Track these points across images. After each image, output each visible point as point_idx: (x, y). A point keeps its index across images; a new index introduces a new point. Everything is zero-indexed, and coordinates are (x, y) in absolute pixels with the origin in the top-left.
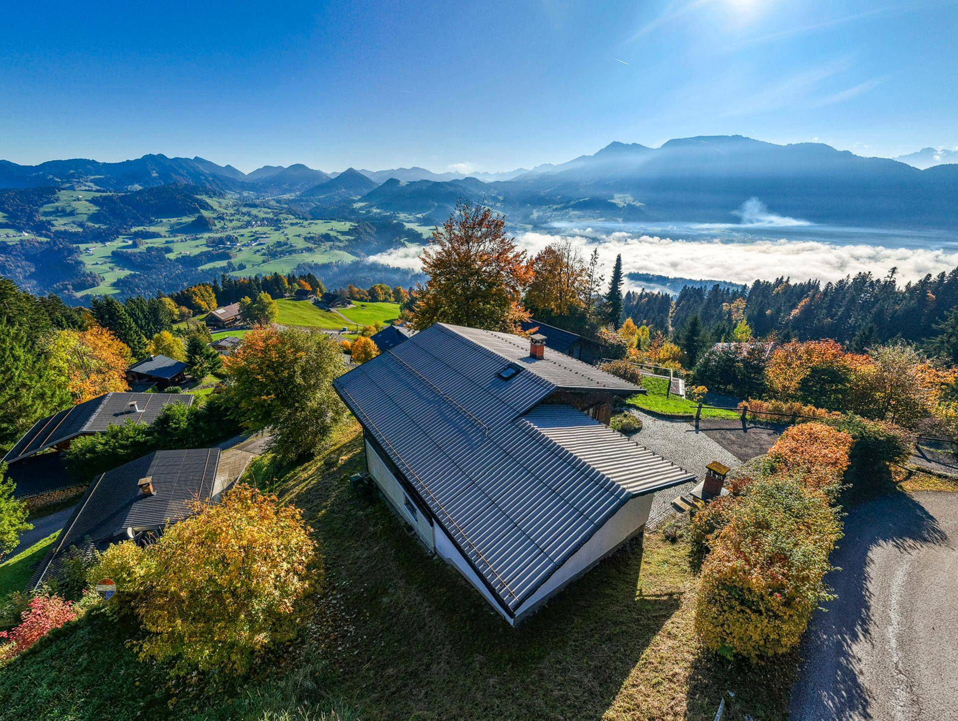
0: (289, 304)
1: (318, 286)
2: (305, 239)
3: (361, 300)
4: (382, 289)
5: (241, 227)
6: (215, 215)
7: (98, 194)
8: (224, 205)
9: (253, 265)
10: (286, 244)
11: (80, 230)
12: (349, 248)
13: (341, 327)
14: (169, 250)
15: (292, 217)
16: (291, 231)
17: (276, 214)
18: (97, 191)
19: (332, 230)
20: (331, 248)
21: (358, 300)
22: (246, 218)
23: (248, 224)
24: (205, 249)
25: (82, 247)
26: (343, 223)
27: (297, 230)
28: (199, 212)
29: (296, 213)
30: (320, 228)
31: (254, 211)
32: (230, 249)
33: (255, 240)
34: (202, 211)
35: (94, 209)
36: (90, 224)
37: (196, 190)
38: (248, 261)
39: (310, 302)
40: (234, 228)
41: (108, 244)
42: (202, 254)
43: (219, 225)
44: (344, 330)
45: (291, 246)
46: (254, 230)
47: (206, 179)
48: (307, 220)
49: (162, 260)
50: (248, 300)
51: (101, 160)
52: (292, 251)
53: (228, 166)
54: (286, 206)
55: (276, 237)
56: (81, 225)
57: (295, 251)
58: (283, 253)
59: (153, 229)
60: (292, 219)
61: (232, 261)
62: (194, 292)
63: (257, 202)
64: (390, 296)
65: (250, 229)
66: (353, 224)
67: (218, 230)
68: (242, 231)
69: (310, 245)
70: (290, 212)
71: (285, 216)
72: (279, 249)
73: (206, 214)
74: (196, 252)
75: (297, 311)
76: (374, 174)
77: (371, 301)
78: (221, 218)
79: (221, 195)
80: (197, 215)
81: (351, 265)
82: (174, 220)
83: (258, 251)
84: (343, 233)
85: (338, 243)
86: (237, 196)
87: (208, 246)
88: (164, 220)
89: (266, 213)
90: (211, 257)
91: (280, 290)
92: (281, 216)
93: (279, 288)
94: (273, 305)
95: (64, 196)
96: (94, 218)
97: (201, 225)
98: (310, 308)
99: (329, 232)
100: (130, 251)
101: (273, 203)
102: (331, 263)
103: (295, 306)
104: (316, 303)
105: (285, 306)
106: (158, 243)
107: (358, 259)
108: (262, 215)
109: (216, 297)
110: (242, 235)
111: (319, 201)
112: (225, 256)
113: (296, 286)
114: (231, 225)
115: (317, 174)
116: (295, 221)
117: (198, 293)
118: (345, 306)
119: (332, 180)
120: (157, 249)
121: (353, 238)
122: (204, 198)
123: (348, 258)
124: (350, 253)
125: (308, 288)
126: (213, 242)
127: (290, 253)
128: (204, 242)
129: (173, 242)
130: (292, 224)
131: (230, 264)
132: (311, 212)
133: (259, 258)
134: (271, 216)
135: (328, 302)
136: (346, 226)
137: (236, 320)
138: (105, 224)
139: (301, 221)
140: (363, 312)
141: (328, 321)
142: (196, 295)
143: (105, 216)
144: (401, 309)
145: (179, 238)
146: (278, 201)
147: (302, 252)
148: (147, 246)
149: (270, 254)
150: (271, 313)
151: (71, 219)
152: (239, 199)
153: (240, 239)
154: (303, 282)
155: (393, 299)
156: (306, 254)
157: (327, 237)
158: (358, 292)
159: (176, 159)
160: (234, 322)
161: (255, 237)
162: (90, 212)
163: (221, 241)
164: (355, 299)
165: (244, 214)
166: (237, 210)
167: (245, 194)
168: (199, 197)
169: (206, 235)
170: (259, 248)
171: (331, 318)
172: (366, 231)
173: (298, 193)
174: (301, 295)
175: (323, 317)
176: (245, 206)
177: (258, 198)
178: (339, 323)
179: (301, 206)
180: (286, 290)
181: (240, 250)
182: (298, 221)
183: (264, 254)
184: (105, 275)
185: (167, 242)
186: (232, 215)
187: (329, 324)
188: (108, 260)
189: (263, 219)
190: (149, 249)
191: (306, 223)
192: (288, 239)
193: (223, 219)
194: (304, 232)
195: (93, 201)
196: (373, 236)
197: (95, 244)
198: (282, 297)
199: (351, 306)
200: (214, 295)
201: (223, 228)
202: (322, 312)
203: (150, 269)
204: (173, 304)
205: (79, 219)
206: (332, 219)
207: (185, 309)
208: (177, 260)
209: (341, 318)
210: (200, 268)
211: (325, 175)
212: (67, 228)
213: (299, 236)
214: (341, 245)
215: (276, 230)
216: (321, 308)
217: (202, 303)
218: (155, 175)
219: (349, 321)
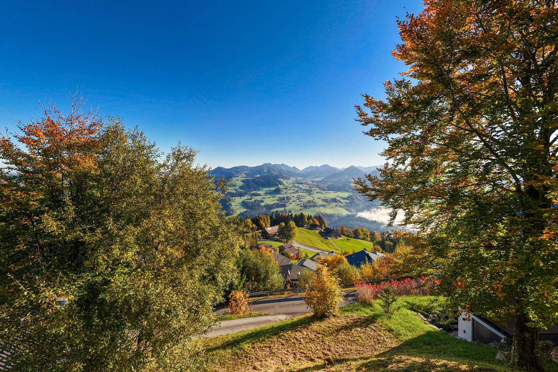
0: (306, 231)
1: (324, 223)
2: (323, 200)
3: (348, 236)
4: (362, 231)
5: (294, 193)
6: (284, 187)
7: (245, 178)
8: (288, 183)
9: (295, 211)
10: (312, 202)
11: (235, 192)
12: (347, 207)
13: (331, 250)
14: (262, 201)
15: (318, 189)
16: (316, 196)
17: (310, 188)
18: (245, 177)
19: (338, 196)
20: (336, 206)
21: (346, 236)
22: (297, 189)
23: (297, 191)
24: (276, 202)
25: (234, 198)
26: (344, 193)
27: (319, 195)
28: (278, 185)
29: (320, 187)
30: (332, 195)
31: (301, 186)
32: (286, 202)
33: (298, 199)
34: (279, 185)
35: (242, 184)
36: (239, 190)
37: (278, 177)
38: (293, 209)
39: (317, 232)
40: (290, 193)
41: (242, 198)
42: (275, 204)
43: (284, 191)
44: (332, 252)
45: (315, 203)
46: (299, 194)
47: (284, 173)
48: (325, 191)
49: (259, 205)
50: (283, 224)
51: (249, 166)
52: (315, 206)
53: (294, 167)
54: (316, 184)
55: (308, 198)
56: (236, 190)
57: (316, 206)
58: (310, 206)
59: (259, 192)
60: (318, 190)
61: (286, 208)
62: (261, 218)
63: (303, 182)
64: (367, 236)
65: (297, 194)
66: (350, 194)
67: (283, 194)
68: (294, 195)
69: (325, 203)
70: (317, 186)
71: (314, 188)
72: (309, 204)
73: (280, 186)
74: (272, 203)
75: (309, 236)
76: (364, 168)
77: (354, 238)
78: (286, 189)
79: (288, 179)
80: (277, 187)
81: (345, 216)
82: (268, 189)
83: (299, 204)
84: (344, 199)
85: (340, 204)
86: (295, 179)
87: (278, 201)
88: (264, 189)
89: (306, 187)
90: (278, 206)
91: (302, 222)
92: (313, 189)
93: (302, 221)
94: (296, 229)
95: (234, 179)
96: (241, 188)
97: (278, 191)
98: (316, 235)
99: (336, 198)
100: (248, 201)
101: (310, 182)
102: (335, 214)
103: (308, 232)
104: (320, 233)
105: (303, 231)
106: (259, 198)
107: (350, 213)
108: (304, 188)
109: (271, 222)
110: (293, 197)
111: (333, 181)
112: (284, 206)
113: (311, 222)
114: (289, 192)
115: (334, 169)
116: (319, 191)
117: (263, 218)
118: (337, 238)
119: (341, 172)
120: (258, 201)
121: (349, 201)
122: (282, 180)
123: (344, 212)
124: (347, 210)
125: (318, 223)
126: (281, 199)
127: (314, 206)
128: (276, 198)
129: (265, 198)
130: (317, 193)
131: (285, 210)
132: (328, 187)
133: (298, 208)
134: (308, 188)
135: (327, 233)
136: (346, 195)
137: (275, 235)
138: (244, 190)
139: (322, 191)
140: (348, 243)
141: (324, 245)
142: (262, 219)
143: (245, 187)
144: (374, 245)
145: (267, 197)
146: (313, 182)
147: (320, 207)
148: (255, 199)
149: (304, 206)
150: (294, 234)
151: (234, 188)
152: (295, 180)
153: (292, 198)
154: (315, 220)
155: (369, 239)
156: (321, 208)
157: (334, 200)
158: (346, 231)
159: (275, 165)
160: (274, 236)
161: (299, 198)
162: (240, 185)
163: (284, 198)
164: (344, 235)
165: (296, 187)
166: (294, 185)
167: (299, 178)
168: (279, 179)
169: (278, 196)
170: (300, 203)
171: (327, 244)
172: (357, 198)
173: (323, 178)
174: (313, 227)
175: (322, 242)
176: (297, 183)
177: (304, 180)
178: (330, 248)
179: (323, 184)
180: (305, 223)
181: (291, 203)
182: (321, 191)
183: (301, 206)
184: (237, 211)
185: (263, 198)
186: (291, 187)
187: (325, 247)
188: (240, 204)
189: (304, 189)
190: (255, 201)
191: (324, 192)
192: (314, 199)
193: (287, 189)
194: (322, 196)
195: (243, 181)
196: (361, 201)
197: (238, 198)
198: (303, 226)
199: (340, 238)
200: (270, 221)
201: (286, 193)
202: (323, 239)
203: (253, 209)
204: (251, 222)
205: (237, 187)
206: (338, 191)
207: (254, 225)
208: (265, 206)
209: (332, 244)
210: (272, 210)
211: (339, 169)
212: (231, 191)
213: (320, 198)
214: (342, 205)
215: (309, 195)
216: (323, 236)
217: (263, 224)
218: (265, 171)
219: (338, 248)
